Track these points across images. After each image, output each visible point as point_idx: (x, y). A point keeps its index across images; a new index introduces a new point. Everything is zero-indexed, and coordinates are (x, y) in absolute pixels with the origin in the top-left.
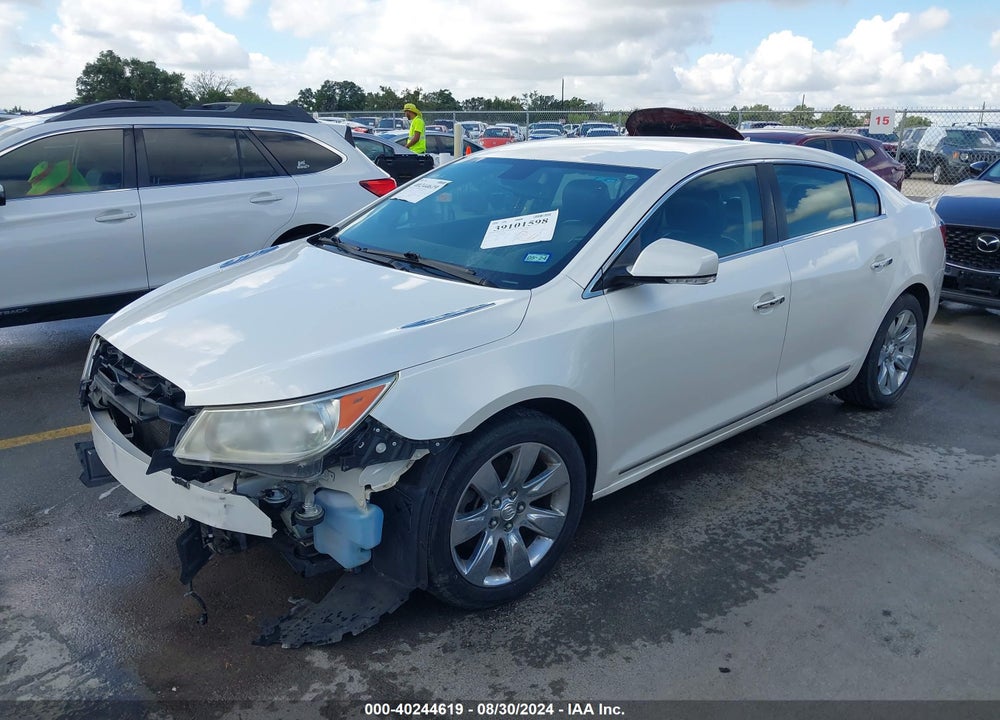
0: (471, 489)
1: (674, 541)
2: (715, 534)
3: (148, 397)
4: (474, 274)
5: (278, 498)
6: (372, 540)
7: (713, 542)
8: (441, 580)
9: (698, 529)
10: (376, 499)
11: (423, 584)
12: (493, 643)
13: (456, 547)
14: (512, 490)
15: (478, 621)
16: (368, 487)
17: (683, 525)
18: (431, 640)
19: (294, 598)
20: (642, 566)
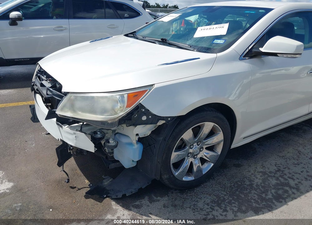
0: (182, 140)
1: (262, 168)
2: (280, 167)
3: (50, 87)
4: (191, 47)
5: (99, 135)
6: (137, 158)
7: (279, 170)
8: (165, 177)
9: (272, 164)
10: (140, 140)
11: (158, 178)
12: (185, 206)
13: (173, 164)
14: (198, 142)
15: (179, 194)
16: (137, 135)
17: (265, 161)
18: (159, 201)
19: (105, 176)
20: (249, 178)
